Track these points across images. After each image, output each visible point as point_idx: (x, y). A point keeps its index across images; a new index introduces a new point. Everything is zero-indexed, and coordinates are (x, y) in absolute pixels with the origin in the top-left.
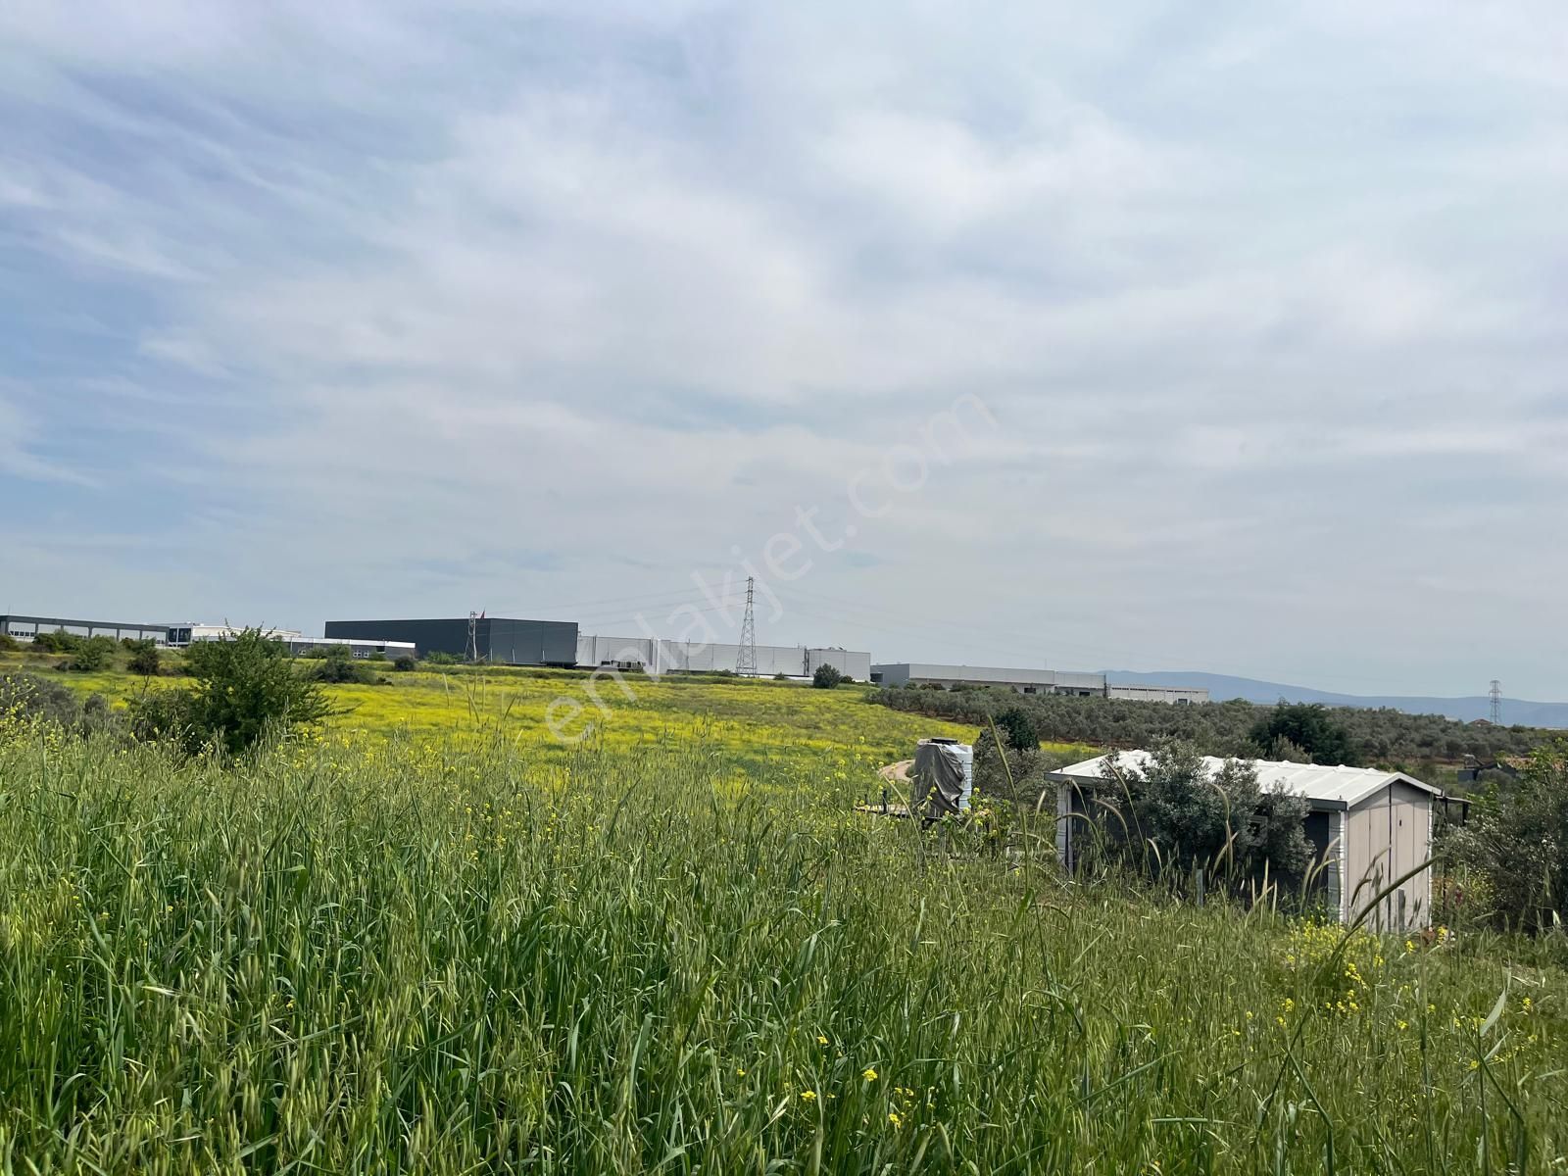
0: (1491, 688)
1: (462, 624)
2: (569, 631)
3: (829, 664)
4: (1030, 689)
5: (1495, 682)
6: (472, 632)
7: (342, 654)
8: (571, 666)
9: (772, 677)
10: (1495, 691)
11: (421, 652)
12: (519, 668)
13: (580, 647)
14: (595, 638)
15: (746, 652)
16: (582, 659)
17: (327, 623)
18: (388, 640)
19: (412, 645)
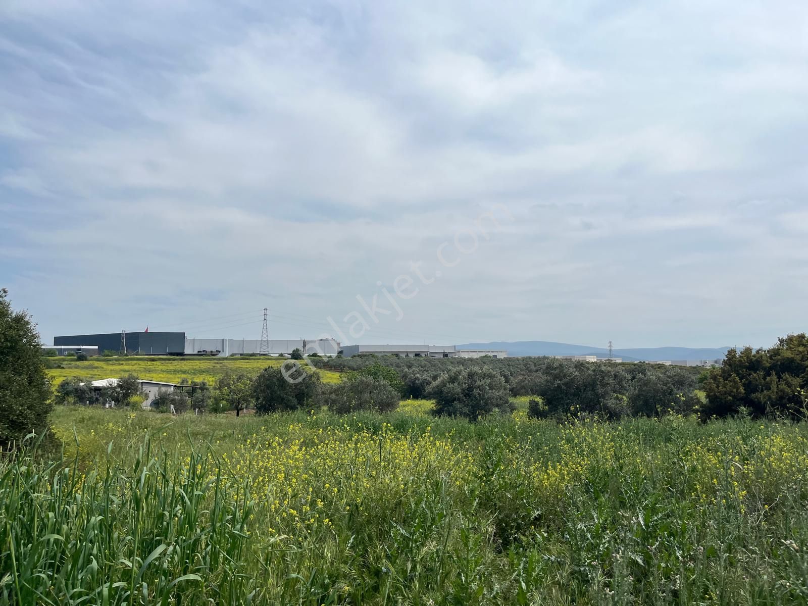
0: (609, 345)
1: (118, 336)
2: (181, 337)
3: (298, 348)
4: (417, 355)
5: (610, 342)
6: (123, 340)
7: (52, 354)
8: (182, 354)
9: (277, 355)
10: (610, 346)
11: (100, 351)
12: (153, 356)
13: (186, 344)
14: (194, 340)
15: (265, 344)
16: (187, 350)
17: (55, 337)
18: (83, 345)
19: (97, 347)
